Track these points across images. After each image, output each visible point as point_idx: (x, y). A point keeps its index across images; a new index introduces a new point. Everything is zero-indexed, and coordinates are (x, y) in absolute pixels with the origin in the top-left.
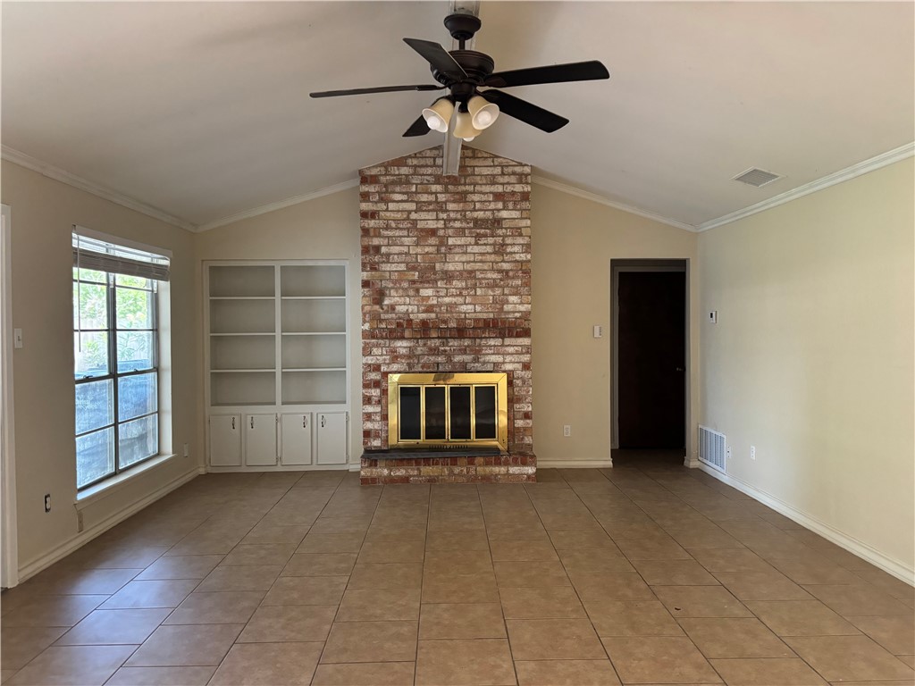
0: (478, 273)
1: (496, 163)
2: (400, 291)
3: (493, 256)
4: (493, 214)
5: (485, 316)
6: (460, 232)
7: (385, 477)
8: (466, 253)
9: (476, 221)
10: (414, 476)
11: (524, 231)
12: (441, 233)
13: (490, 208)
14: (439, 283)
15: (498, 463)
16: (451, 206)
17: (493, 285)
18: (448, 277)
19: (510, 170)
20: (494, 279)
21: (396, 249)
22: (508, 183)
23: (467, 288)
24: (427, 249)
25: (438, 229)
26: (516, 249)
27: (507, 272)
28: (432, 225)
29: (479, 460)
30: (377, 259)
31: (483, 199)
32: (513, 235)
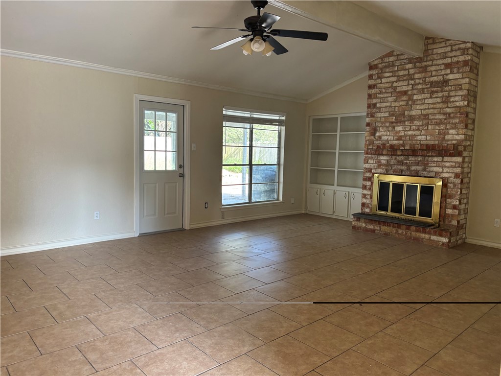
0: (430, 116)
1: (447, 44)
2: (385, 128)
3: (441, 104)
4: (443, 77)
5: (432, 142)
6: (422, 91)
7: (363, 228)
8: (423, 104)
9: (432, 83)
10: (378, 230)
11: (463, 87)
12: (410, 93)
13: (441, 74)
14: (406, 123)
15: (425, 233)
16: (417, 76)
17: (439, 123)
18: (412, 119)
19: (457, 47)
20: (440, 119)
21: (384, 105)
22: (455, 56)
23: (422, 125)
24: (401, 103)
25: (408, 90)
26: (457, 99)
27: (450, 114)
28: (405, 89)
29: (413, 228)
30: (374, 111)
31: (438, 69)
32: (455, 90)
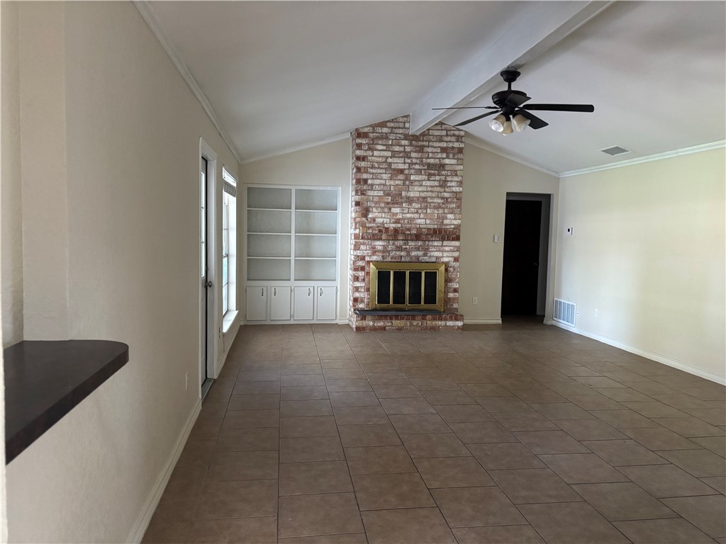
0: (429, 199)
1: (443, 128)
2: (379, 209)
3: (439, 188)
4: (440, 161)
5: (432, 227)
6: (419, 172)
7: (371, 327)
8: (421, 185)
9: (429, 165)
10: (389, 326)
11: (459, 173)
12: (406, 172)
13: (438, 157)
14: (404, 205)
15: (441, 319)
16: (413, 155)
17: (438, 207)
18: (410, 200)
19: (452, 133)
20: (439, 203)
21: (377, 182)
22: (450, 141)
23: (421, 208)
24: (397, 182)
25: (405, 169)
26: (453, 184)
27: (447, 199)
28: (401, 166)
29: (429, 317)
30: (365, 187)
31: (434, 151)
32: (452, 175)
